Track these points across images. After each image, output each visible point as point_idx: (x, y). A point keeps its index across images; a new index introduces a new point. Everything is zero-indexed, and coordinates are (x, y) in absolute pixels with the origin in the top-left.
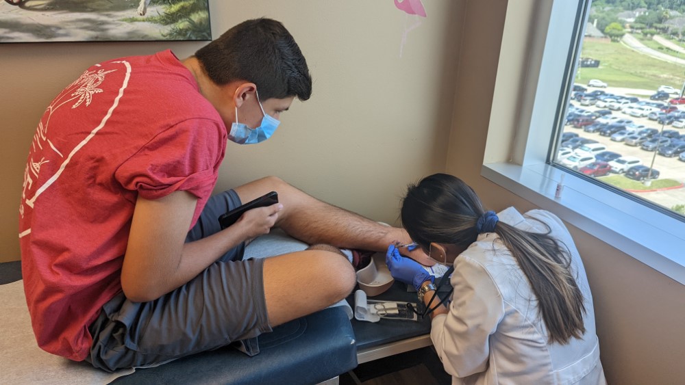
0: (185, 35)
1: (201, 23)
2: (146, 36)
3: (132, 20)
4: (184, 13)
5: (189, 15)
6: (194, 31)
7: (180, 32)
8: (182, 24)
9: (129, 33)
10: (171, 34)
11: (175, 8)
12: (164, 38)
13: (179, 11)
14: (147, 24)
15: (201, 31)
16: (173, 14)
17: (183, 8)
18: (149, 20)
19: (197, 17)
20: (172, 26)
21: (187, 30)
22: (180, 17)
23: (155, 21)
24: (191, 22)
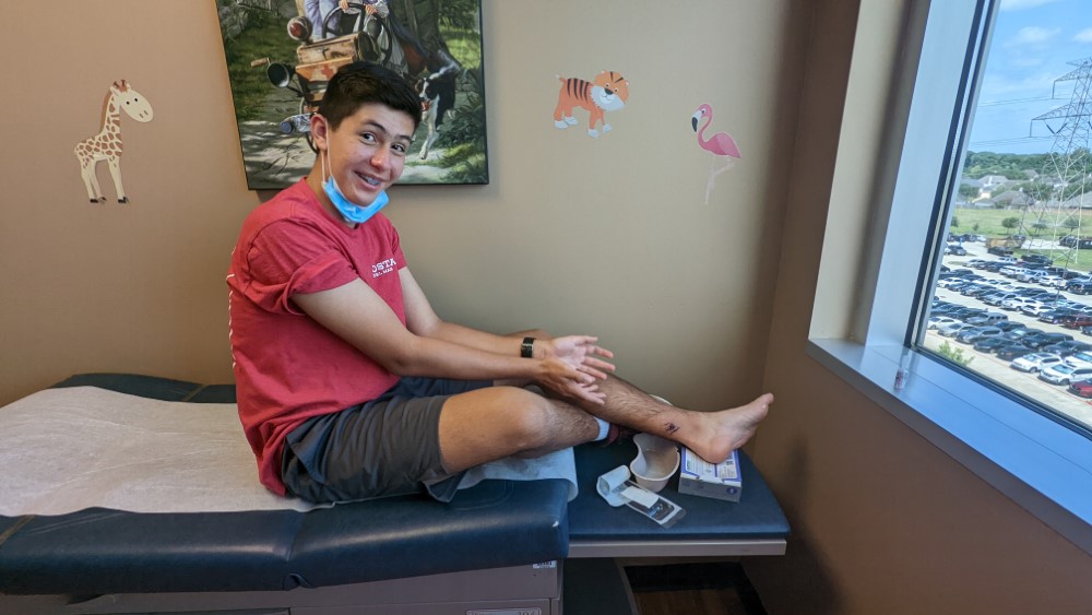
0: (461, 178)
1: (478, 166)
2: (425, 179)
3: (414, 164)
4: (462, 156)
5: (467, 158)
6: (470, 174)
7: (457, 175)
8: (459, 168)
9: (410, 176)
10: (448, 178)
11: (454, 151)
12: (441, 181)
13: (457, 154)
14: (427, 167)
15: (478, 174)
16: (451, 158)
17: (461, 151)
18: (429, 164)
19: (473, 160)
20: (450, 169)
21: (464, 173)
22: (458, 160)
23: (435, 165)
24: (468, 165)
